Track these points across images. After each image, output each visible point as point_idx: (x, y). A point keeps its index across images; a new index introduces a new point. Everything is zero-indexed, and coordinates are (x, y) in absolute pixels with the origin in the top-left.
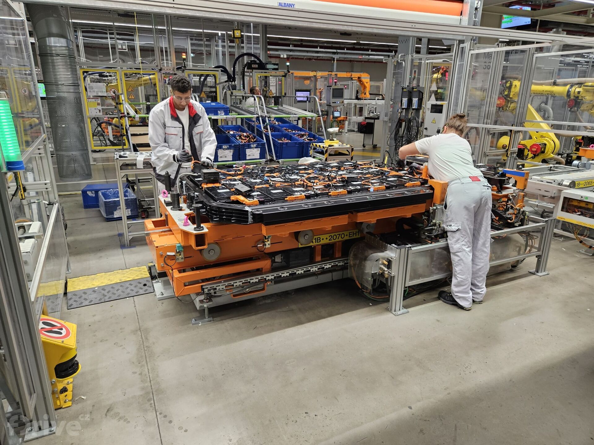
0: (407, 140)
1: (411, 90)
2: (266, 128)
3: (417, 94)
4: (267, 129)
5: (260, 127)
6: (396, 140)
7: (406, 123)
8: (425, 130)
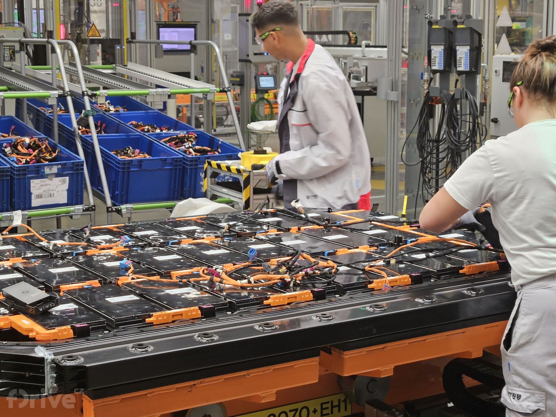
0: (448, 148)
1: (451, 26)
2: (84, 123)
3: (467, 35)
4: (88, 126)
5: (69, 121)
6: (421, 148)
7: (443, 107)
8: (492, 124)
